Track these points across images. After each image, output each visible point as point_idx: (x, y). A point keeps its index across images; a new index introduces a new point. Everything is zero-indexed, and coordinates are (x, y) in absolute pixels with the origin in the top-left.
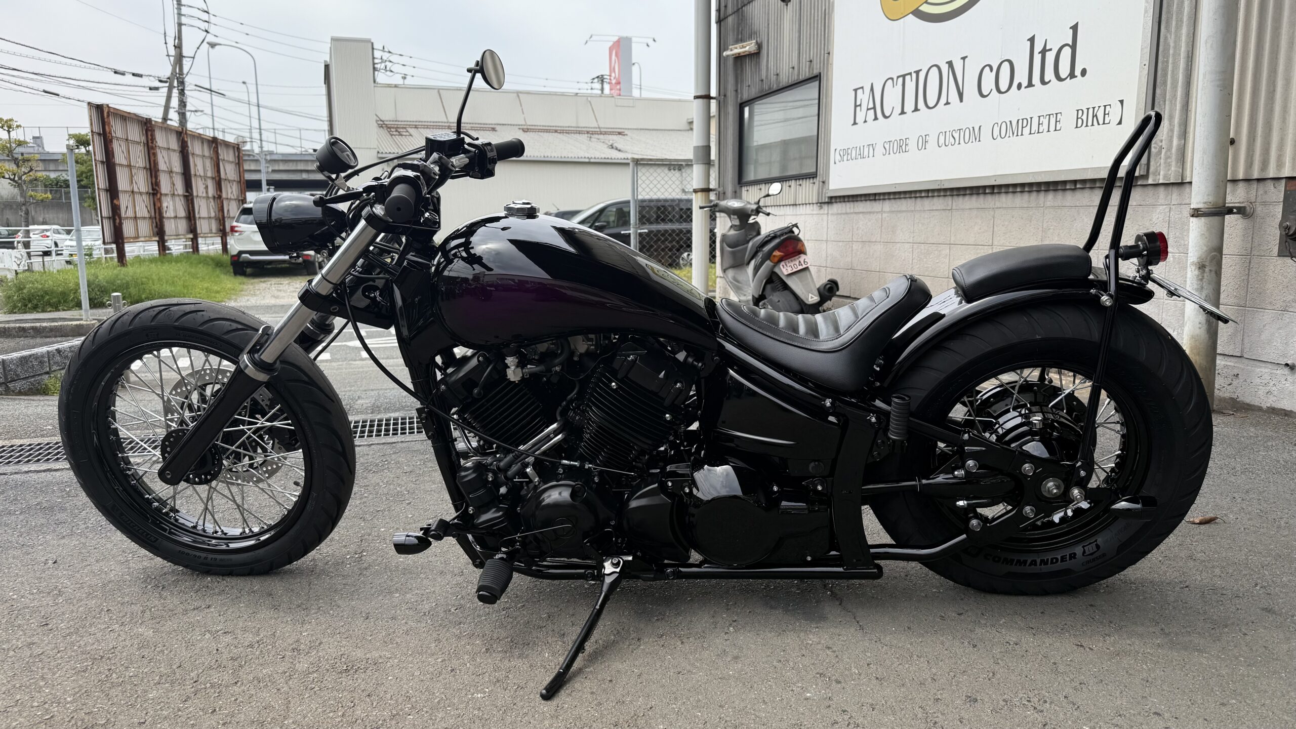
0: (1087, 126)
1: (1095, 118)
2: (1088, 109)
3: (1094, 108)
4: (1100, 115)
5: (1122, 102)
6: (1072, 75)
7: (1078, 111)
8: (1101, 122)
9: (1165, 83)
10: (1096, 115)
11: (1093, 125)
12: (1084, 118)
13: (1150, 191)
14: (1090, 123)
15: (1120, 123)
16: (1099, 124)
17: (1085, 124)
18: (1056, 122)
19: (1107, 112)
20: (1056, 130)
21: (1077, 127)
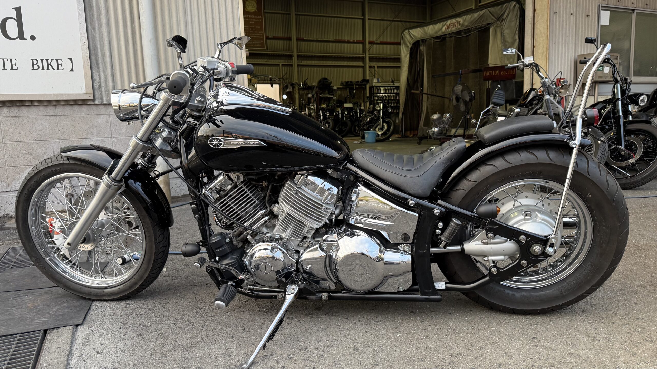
0: (43, 69)
1: (50, 66)
2: (42, 60)
3: (47, 60)
4: (54, 64)
5: (71, 60)
6: (21, 36)
7: (32, 60)
8: (56, 68)
9: (96, 54)
10: (50, 64)
11: (48, 69)
12: (40, 64)
13: (94, 108)
14: (46, 67)
15: (72, 70)
16: (54, 69)
17: (41, 68)
18: (12, 64)
19: (59, 63)
20: (12, 69)
21: (33, 69)
